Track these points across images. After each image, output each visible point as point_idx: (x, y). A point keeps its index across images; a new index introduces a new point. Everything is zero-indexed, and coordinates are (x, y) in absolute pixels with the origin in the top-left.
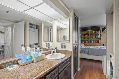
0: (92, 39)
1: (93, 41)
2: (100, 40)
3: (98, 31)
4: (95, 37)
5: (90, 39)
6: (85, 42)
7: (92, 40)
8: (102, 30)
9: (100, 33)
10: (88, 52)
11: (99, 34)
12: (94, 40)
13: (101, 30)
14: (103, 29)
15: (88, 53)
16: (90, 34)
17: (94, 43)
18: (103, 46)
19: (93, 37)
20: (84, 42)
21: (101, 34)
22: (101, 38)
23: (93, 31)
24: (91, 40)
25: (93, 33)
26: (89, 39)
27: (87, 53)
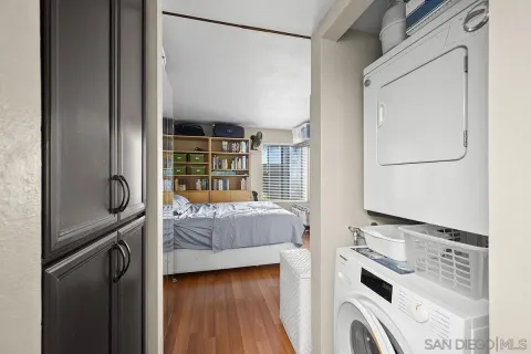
0: (217, 174)
1: (221, 182)
2: (245, 177)
3: (239, 141)
4: (230, 167)
5: (211, 174)
6: (191, 187)
7: (218, 178)
8: (250, 141)
9: (244, 150)
10: (211, 239)
11: (241, 156)
12: (224, 179)
13: (247, 141)
14: (252, 138)
15: (207, 241)
16: (210, 152)
17: (225, 188)
18: (256, 200)
19: (220, 167)
20: (184, 187)
21: (247, 156)
22: (247, 172)
23: (221, 141)
24: (213, 178)
25: (222, 150)
26: (206, 172)
27: (204, 244)
